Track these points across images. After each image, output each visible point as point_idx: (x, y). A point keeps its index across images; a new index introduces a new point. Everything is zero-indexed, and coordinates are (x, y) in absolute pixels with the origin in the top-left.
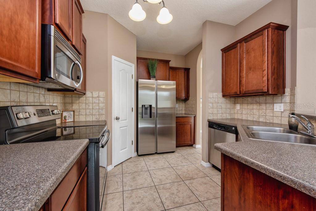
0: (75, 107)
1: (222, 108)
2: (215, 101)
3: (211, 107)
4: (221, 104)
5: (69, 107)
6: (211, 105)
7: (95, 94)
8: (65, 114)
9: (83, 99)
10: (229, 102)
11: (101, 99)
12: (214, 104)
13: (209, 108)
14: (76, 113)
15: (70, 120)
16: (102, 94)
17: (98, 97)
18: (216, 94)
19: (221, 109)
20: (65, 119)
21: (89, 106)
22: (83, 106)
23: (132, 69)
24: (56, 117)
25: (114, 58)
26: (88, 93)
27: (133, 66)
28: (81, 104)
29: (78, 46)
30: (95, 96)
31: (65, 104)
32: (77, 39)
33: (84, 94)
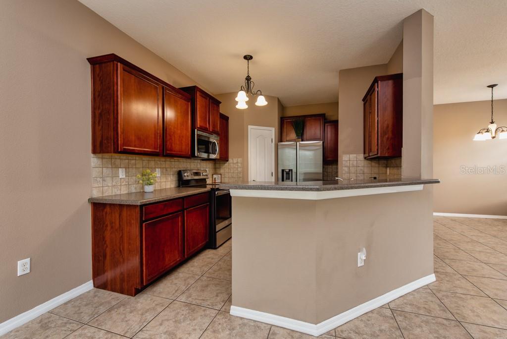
0: (222, 171)
1: (364, 173)
2: (353, 164)
3: (346, 171)
4: (362, 168)
5: (218, 171)
6: (346, 169)
7: (235, 160)
8: (215, 176)
9: (227, 164)
10: (377, 165)
11: (239, 165)
12: (351, 168)
13: (344, 172)
14: (223, 176)
15: (218, 181)
16: (240, 160)
17: (237, 163)
18: (355, 155)
19: (363, 175)
20: (215, 180)
21: (231, 170)
22: (227, 170)
23: (271, 132)
24: (205, 177)
25: (250, 127)
26: (230, 160)
27: (273, 129)
28: (225, 169)
29: (216, 130)
30: (235, 162)
31: (215, 168)
32: (214, 126)
33: (227, 161)
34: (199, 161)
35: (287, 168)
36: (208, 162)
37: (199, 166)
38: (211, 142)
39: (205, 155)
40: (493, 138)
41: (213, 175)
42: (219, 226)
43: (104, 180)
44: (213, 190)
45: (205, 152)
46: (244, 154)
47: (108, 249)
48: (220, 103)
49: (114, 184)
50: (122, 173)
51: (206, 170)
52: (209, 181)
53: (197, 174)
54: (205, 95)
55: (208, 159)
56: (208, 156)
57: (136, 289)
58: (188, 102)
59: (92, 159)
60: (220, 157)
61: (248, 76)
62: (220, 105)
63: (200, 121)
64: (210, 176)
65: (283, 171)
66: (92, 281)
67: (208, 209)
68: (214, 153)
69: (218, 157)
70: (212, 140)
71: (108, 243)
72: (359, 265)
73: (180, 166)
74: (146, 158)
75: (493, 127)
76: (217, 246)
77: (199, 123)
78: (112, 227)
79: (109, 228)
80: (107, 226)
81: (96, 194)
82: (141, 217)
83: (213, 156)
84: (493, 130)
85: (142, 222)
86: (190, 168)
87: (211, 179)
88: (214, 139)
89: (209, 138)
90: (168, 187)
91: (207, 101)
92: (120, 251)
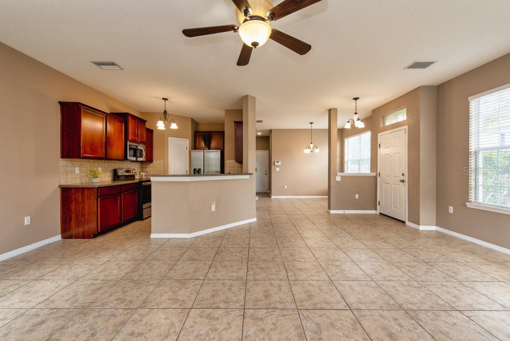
0: (148, 170)
5: (144, 169)
7: (158, 162)
8: (142, 173)
9: (151, 165)
14: (148, 173)
16: (162, 161)
17: (160, 164)
18: (231, 160)
20: (142, 176)
21: (155, 169)
22: (152, 169)
23: (186, 143)
24: (133, 174)
25: (169, 138)
26: (154, 161)
27: (188, 140)
28: (150, 168)
29: (143, 140)
30: (158, 163)
31: (142, 168)
32: (142, 137)
33: (152, 162)
34: (129, 162)
35: (197, 168)
36: (136, 163)
37: (129, 166)
38: (139, 149)
39: (134, 159)
40: (312, 152)
41: (140, 172)
42: (144, 206)
43: (67, 175)
44: (141, 182)
45: (134, 156)
46: (165, 157)
47: (73, 215)
48: (146, 121)
49: (73, 176)
50: (77, 170)
51: (135, 169)
52: (137, 177)
53: (127, 171)
54: (134, 117)
55: (136, 161)
56: (137, 159)
57: (94, 235)
58: (123, 123)
59: (60, 162)
60: (146, 159)
61: (165, 111)
62: (146, 123)
63: (131, 136)
64: (138, 173)
65: (195, 170)
66: (60, 235)
67: (137, 194)
68: (141, 157)
69: (145, 160)
70: (139, 148)
71: (73, 211)
72: (212, 210)
73: (115, 166)
74: (92, 161)
75: (312, 146)
76: (144, 218)
77: (130, 137)
78: (76, 202)
79: (74, 202)
80: (72, 201)
81: (63, 183)
82: (97, 194)
83: (140, 159)
84: (312, 147)
85: (98, 197)
86: (123, 167)
87: (139, 175)
88: (141, 147)
89: (137, 147)
90: (107, 180)
91: (136, 122)
92: (82, 214)
